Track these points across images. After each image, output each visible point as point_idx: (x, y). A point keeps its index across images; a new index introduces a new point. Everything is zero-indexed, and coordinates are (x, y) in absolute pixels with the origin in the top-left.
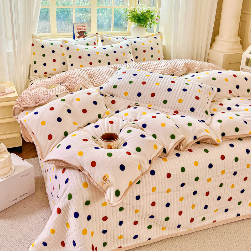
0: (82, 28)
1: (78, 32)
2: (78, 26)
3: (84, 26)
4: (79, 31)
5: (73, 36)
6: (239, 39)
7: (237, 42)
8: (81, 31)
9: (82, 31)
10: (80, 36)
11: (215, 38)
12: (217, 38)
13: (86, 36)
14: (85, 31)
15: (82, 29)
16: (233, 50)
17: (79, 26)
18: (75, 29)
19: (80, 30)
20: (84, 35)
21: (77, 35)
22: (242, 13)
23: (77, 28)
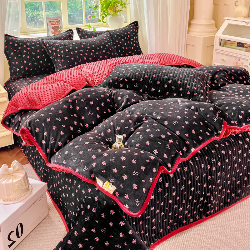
2: (51, 21)
3: (58, 20)
6: (213, 22)
7: (212, 24)
9: (57, 25)
10: (55, 32)
11: (191, 22)
12: (193, 22)
13: (61, 31)
14: (59, 25)
15: (56, 23)
16: (210, 32)
17: (53, 21)
18: (49, 24)
19: (54, 25)
20: (59, 30)
21: (51, 30)
23: (51, 23)
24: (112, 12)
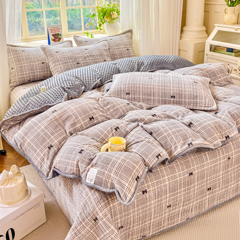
0: (56, 30)
1: (53, 35)
2: (52, 29)
3: (57, 28)
4: (54, 33)
5: (47, 38)
6: (204, 28)
7: (203, 31)
8: (55, 33)
9: (57, 33)
10: (55, 39)
11: (183, 29)
12: (185, 29)
13: (61, 38)
14: (59, 33)
16: (201, 38)
17: (54, 28)
18: (50, 32)
20: (59, 37)
21: (51, 37)
22: (205, 4)
24: (108, 20)
